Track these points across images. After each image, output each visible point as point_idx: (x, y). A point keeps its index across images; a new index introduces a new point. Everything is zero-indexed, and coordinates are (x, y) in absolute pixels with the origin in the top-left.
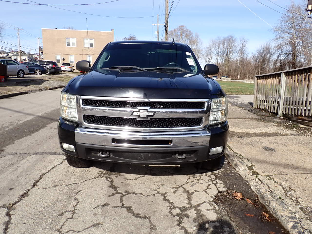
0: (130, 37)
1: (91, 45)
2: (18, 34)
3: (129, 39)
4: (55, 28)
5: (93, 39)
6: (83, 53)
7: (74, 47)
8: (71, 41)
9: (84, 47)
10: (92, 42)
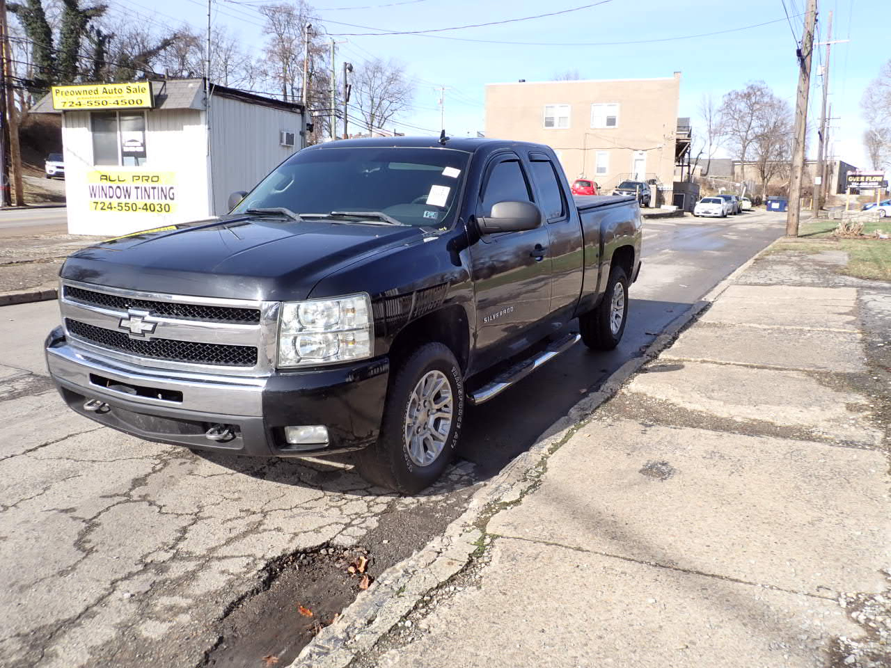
0: (748, 87)
1: (611, 122)
2: (441, 102)
3: (745, 95)
4: (520, 81)
5: (618, 104)
6: (585, 145)
7: (564, 128)
8: (557, 113)
9: (591, 127)
10: (614, 111)
